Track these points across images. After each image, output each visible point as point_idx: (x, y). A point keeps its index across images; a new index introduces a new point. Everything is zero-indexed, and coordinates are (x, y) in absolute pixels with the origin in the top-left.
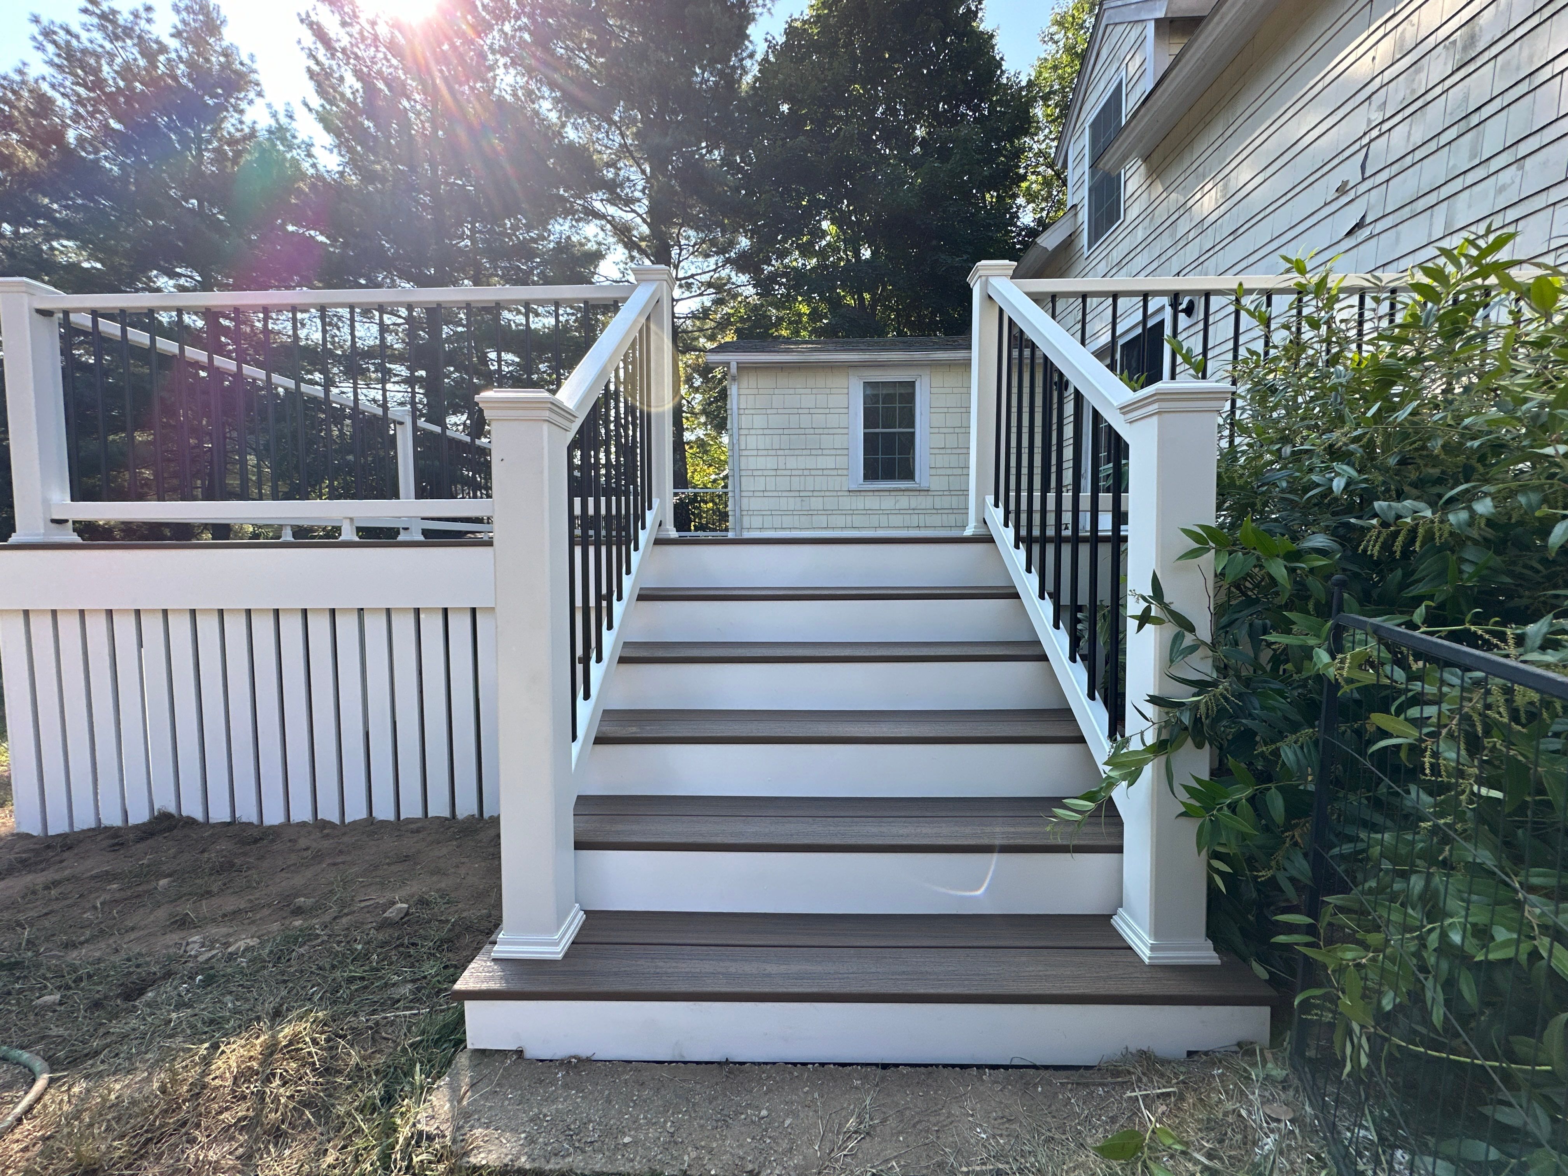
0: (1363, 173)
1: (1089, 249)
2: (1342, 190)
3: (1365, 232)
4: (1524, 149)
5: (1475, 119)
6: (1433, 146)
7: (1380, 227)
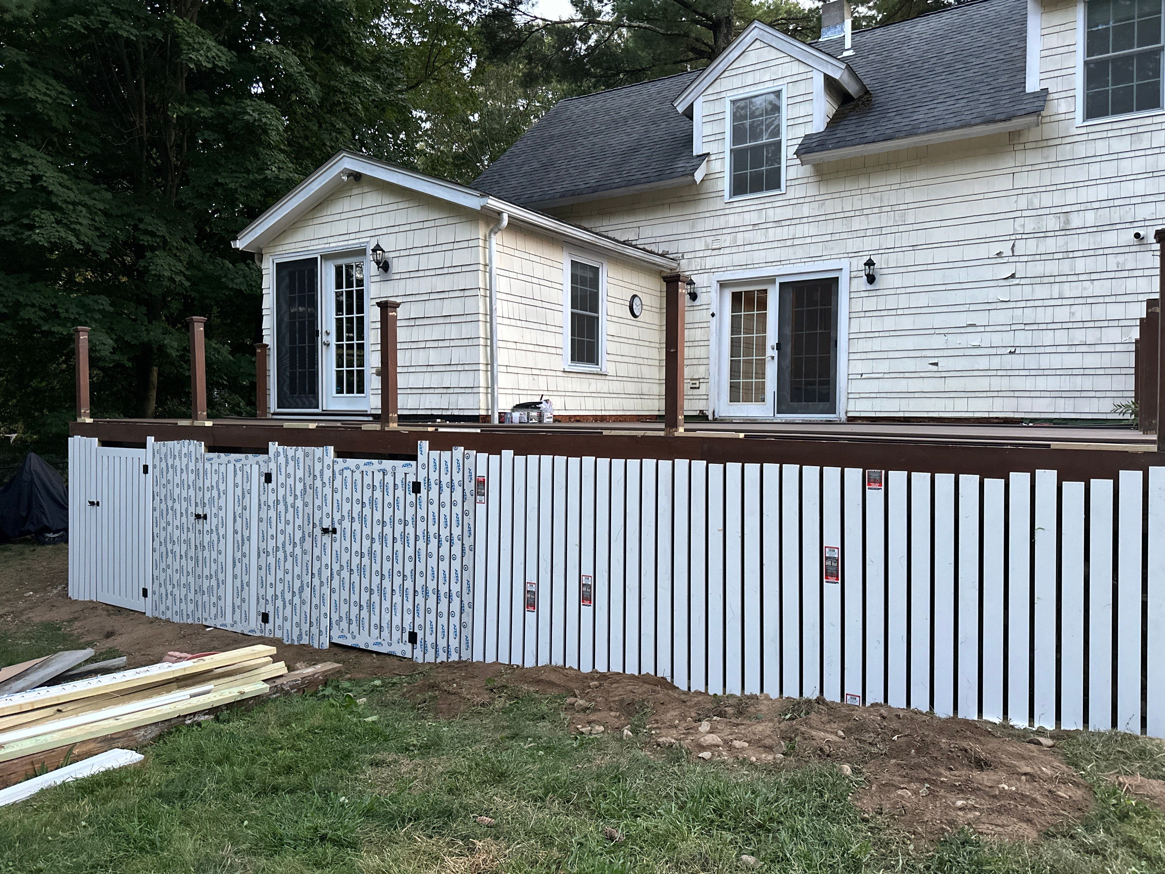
0: (1013, 252)
1: (730, 197)
2: (999, 254)
3: (1016, 281)
4: (1094, 276)
5: (1071, 255)
6: (1050, 257)
7: (1023, 281)
